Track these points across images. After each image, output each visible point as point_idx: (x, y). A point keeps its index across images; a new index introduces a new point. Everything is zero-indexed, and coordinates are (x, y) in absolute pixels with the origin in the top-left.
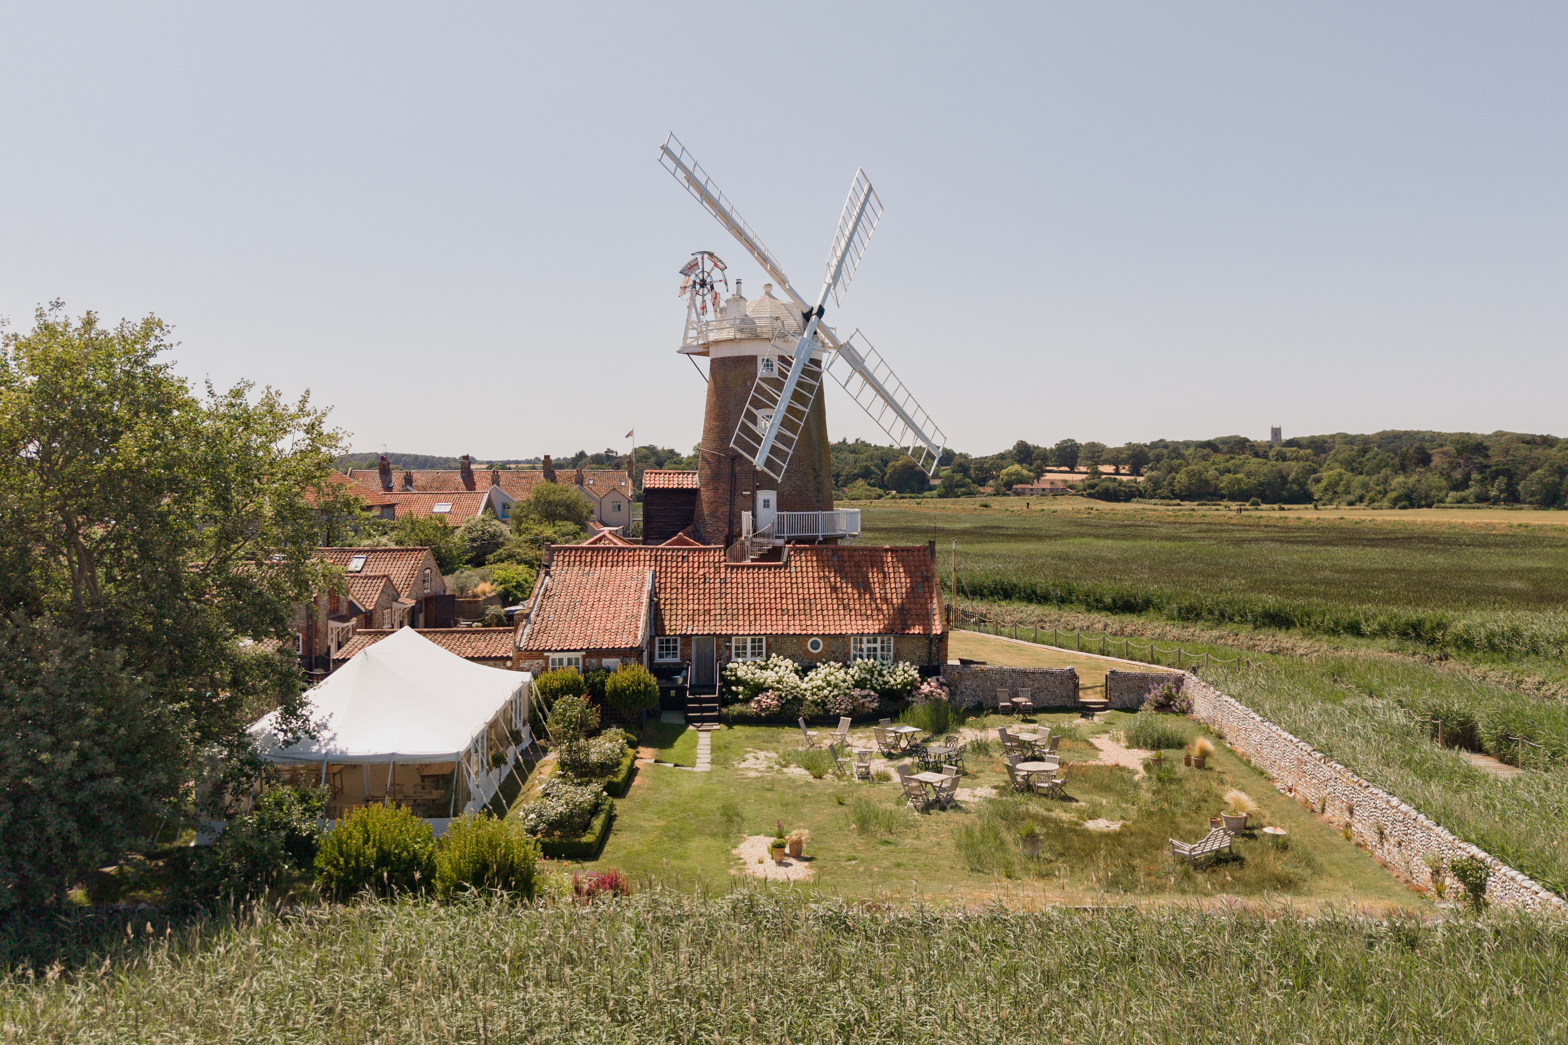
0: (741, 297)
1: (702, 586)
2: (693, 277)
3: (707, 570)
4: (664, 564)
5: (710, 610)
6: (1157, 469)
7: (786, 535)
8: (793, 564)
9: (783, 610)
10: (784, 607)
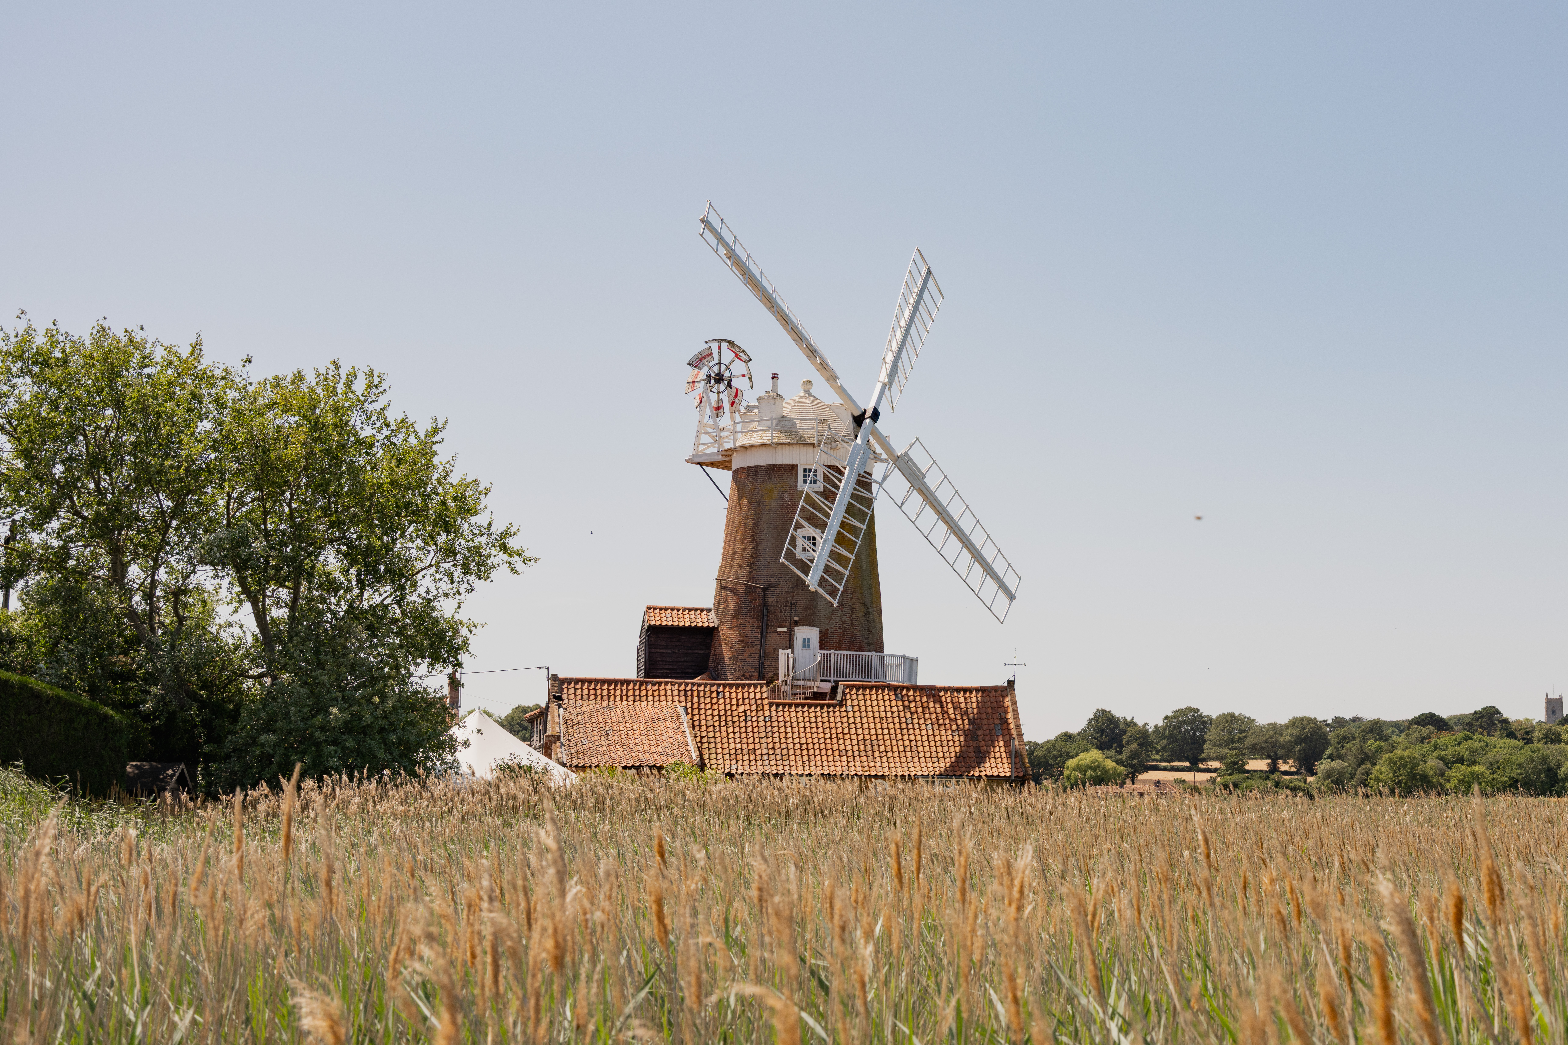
0: (778, 395)
1: (743, 724)
2: (705, 370)
3: (747, 707)
4: (695, 700)
5: (755, 750)
6: (1340, 757)
7: (832, 679)
8: (849, 702)
9: (840, 751)
10: (842, 747)
